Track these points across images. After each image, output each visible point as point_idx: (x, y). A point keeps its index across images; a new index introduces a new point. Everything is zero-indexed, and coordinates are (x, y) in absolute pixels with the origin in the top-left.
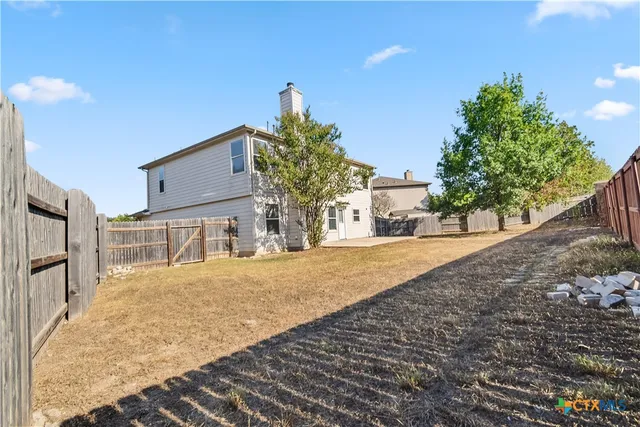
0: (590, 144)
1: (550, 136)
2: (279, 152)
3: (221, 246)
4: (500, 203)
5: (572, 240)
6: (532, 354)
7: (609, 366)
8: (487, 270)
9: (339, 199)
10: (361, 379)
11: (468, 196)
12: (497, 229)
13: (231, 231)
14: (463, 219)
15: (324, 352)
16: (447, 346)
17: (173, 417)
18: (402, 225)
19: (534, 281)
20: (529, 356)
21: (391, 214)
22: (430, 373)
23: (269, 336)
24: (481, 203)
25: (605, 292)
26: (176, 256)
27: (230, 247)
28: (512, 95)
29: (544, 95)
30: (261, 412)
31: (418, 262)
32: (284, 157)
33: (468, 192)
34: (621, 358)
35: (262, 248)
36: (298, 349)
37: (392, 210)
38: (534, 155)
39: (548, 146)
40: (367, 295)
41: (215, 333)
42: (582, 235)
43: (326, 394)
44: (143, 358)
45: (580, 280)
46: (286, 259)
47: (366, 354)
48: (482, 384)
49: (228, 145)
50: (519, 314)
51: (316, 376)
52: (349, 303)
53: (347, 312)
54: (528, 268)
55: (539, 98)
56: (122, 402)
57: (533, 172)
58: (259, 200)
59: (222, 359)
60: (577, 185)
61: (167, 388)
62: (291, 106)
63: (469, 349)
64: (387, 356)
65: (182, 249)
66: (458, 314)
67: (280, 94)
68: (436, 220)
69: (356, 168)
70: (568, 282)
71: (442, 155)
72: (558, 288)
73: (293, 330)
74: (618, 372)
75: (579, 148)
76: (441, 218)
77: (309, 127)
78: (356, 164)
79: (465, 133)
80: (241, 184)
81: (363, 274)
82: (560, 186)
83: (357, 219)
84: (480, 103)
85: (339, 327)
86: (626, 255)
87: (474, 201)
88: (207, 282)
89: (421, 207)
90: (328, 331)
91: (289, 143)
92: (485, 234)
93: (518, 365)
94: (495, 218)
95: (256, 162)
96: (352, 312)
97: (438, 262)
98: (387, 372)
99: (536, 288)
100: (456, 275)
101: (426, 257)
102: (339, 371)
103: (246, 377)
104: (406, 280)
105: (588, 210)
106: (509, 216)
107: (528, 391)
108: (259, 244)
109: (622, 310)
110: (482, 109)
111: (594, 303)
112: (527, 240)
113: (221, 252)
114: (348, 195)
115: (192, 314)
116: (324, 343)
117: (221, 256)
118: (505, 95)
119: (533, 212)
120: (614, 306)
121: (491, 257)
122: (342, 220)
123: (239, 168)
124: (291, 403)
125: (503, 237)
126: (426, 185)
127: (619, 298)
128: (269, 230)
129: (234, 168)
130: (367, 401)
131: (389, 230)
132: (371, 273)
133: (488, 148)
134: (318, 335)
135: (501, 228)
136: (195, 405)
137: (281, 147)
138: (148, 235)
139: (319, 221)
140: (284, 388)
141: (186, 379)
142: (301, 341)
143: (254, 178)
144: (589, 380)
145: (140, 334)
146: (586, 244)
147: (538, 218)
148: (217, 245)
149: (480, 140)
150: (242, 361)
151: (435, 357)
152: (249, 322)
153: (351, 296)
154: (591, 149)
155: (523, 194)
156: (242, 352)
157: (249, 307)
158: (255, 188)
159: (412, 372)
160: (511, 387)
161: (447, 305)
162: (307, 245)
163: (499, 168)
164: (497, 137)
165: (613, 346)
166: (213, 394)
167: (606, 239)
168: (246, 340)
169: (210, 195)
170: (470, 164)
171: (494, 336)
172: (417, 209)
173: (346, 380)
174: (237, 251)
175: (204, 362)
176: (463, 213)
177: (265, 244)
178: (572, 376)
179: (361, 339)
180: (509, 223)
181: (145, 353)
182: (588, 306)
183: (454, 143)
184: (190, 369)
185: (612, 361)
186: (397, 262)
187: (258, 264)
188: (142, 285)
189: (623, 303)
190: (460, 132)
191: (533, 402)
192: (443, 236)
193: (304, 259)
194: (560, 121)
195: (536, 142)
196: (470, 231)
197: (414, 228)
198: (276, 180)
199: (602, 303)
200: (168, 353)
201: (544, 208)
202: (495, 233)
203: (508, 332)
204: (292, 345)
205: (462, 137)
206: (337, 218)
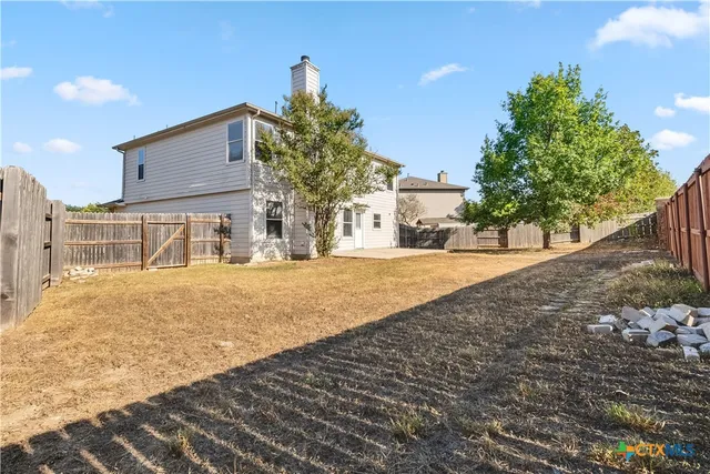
0: (654, 153)
1: (609, 141)
2: (286, 139)
3: (209, 249)
4: (546, 216)
5: (624, 263)
6: (560, 399)
7: (648, 419)
8: (523, 294)
9: (356, 199)
10: (346, 422)
11: (509, 205)
12: (541, 246)
13: (223, 231)
14: (503, 233)
15: (307, 386)
16: (460, 385)
17: (96, 463)
18: (432, 235)
19: (575, 310)
20: (556, 402)
21: (419, 222)
22: (433, 419)
23: (244, 363)
24: (525, 214)
25: (654, 327)
26: (152, 258)
27: (220, 250)
28: (567, 89)
29: (604, 93)
30: (211, 461)
31: (443, 281)
32: (293, 145)
33: (509, 201)
34: (663, 409)
35: (259, 254)
36: (276, 381)
37: (421, 217)
38: (588, 162)
39: (605, 152)
40: (375, 317)
41: (179, 356)
42: (637, 258)
43: (300, 439)
44: (78, 384)
45: (627, 311)
46: (287, 268)
47: (359, 392)
48: (494, 435)
49: (224, 127)
50: (552, 349)
51: (290, 416)
52: (351, 326)
53: (347, 336)
54: (570, 294)
55: (597, 96)
56: (34, 441)
57: (586, 181)
58: (259, 195)
59: (177, 390)
60: (636, 200)
61: (98, 424)
62: (304, 84)
63: (486, 390)
64: (385, 394)
65: (160, 250)
66: (480, 345)
67: (292, 68)
68: (471, 232)
69: (379, 165)
70: (613, 313)
71: (483, 155)
72: (601, 321)
73: (276, 356)
74: (659, 427)
75: (640, 157)
76: (477, 231)
77: (325, 111)
78: (379, 160)
79: (510, 130)
80: (237, 175)
81: (377, 291)
82: (616, 200)
83: (377, 225)
84: (531, 97)
85: (333, 355)
86: (684, 284)
87: (517, 211)
88: (184, 292)
89: (455, 214)
90: (320, 359)
91: (299, 128)
92: (528, 251)
93: (541, 413)
94: (541, 233)
95: (258, 149)
96: (353, 337)
97: (468, 281)
98: (381, 415)
99: (576, 319)
100: (485, 298)
101: (455, 275)
102: (322, 412)
103: (203, 414)
104: (426, 301)
105: (647, 231)
106: (556, 232)
107: (548, 447)
108: (256, 249)
109: (672, 351)
110: (532, 105)
111: (641, 340)
112: (574, 261)
113: (209, 255)
114: (367, 196)
115: (155, 331)
116: (310, 374)
117: (208, 261)
118: (559, 90)
119: (584, 229)
120: (664, 344)
121: (529, 279)
122: (359, 225)
123: (237, 156)
124: (252, 451)
125: (547, 256)
126: (462, 190)
127: (670, 335)
128: (268, 232)
129: (230, 154)
130: (349, 452)
131: (416, 240)
132: (385, 291)
133: (536, 151)
134: (307, 364)
135: (546, 246)
136: (130, 449)
137: (289, 133)
138: (118, 230)
139: (332, 225)
140: (248, 430)
141: (126, 413)
142: (284, 370)
143: (254, 168)
144: (623, 436)
145: (83, 353)
146: (639, 269)
147: (589, 236)
148: (204, 246)
149: (527, 140)
150: (202, 393)
151: (443, 397)
152: (223, 343)
153: (356, 317)
154: (655, 159)
155: (573, 207)
156: (205, 381)
157: (229, 325)
158: (255, 180)
159: (410, 416)
160: (528, 441)
161: (469, 333)
162: (314, 253)
163: (547, 174)
164: (547, 138)
165: (657, 393)
166: (157, 435)
167: (663, 265)
168: (216, 367)
169: (198, 186)
170: (515, 168)
171: (519, 375)
172: (450, 217)
173: (328, 424)
174: (229, 256)
175: (154, 392)
176: (503, 225)
177: (263, 250)
178: (604, 429)
179: (357, 371)
180: (555, 240)
181: (83, 378)
182: (634, 344)
183: (496, 142)
184: (134, 401)
185: (652, 413)
186: (418, 279)
187: (253, 274)
188: (101, 292)
189: (674, 342)
190: (506, 130)
191: (552, 461)
192: (478, 251)
193: (309, 270)
194: (621, 125)
195: (592, 147)
196: (510, 247)
197: (446, 239)
198: (281, 173)
199: (650, 341)
200: (112, 379)
201: (596, 224)
202: (538, 250)
203: (536, 371)
204: (270, 375)
205: (507, 136)
206: (354, 223)
